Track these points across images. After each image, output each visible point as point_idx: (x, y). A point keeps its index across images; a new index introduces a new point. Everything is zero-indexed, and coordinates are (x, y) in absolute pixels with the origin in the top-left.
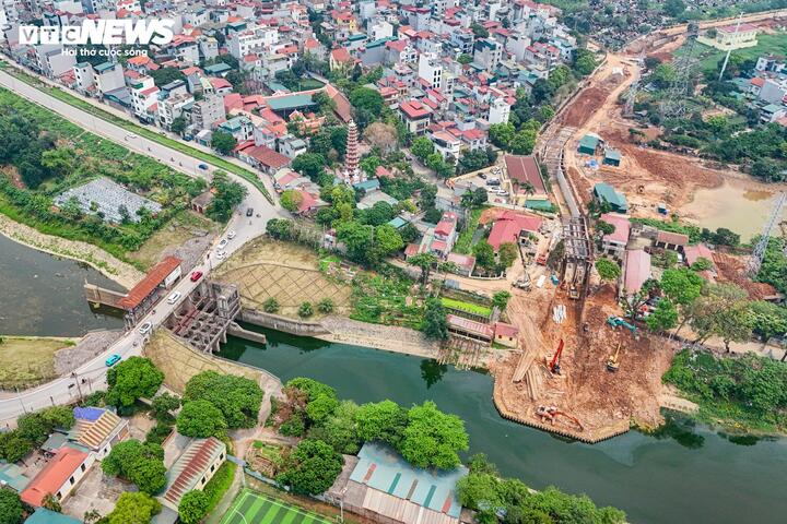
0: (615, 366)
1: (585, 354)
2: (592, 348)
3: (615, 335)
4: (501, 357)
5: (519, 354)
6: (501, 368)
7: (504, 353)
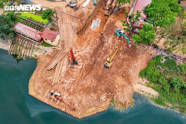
0: (109, 65)
3: (117, 42)
4: (46, 52)
5: (58, 50)
6: (44, 59)
7: (48, 50)
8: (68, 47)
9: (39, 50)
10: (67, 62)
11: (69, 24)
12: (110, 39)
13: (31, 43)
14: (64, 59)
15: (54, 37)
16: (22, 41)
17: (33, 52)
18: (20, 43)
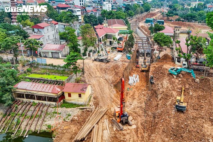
0: (184, 105)
1: (154, 103)
2: (160, 97)
3: (177, 81)
4: (69, 115)
5: (90, 110)
6: (66, 127)
7: (73, 112)
8: (104, 105)
9: (57, 115)
10: (109, 124)
11: (100, 78)
12: (164, 81)
13: (41, 108)
14: (103, 121)
15: (84, 87)
16: (24, 107)
17: (45, 121)
18: (21, 111)
